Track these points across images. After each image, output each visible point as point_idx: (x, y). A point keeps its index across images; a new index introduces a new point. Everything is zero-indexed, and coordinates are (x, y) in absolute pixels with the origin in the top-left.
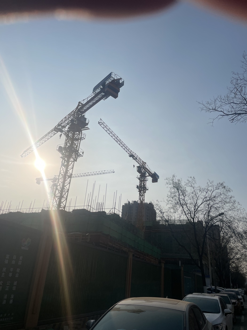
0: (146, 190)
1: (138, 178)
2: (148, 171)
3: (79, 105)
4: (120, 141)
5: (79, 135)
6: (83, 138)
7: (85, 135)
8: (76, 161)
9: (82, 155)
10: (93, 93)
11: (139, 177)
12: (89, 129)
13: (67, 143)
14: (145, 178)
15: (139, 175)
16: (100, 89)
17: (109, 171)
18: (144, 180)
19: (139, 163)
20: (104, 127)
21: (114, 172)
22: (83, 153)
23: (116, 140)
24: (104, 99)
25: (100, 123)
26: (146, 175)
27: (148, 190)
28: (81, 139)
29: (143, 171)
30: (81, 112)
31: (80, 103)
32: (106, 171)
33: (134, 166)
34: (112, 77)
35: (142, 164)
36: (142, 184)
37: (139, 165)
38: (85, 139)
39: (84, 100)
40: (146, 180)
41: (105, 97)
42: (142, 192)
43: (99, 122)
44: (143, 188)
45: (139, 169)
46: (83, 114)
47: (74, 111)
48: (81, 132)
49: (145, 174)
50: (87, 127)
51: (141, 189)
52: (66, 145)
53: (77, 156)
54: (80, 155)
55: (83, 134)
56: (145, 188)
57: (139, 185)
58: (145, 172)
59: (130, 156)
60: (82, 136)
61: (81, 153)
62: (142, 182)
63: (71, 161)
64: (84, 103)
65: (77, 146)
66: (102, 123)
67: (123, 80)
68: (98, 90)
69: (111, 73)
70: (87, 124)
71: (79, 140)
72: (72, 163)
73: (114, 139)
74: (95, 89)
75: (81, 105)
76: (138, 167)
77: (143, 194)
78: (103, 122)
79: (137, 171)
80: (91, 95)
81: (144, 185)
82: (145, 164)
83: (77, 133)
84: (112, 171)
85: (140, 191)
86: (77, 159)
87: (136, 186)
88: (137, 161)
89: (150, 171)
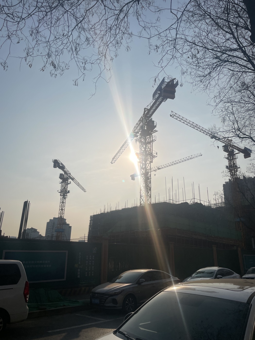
0: (237, 168)
1: (226, 158)
2: (236, 148)
3: (145, 111)
4: (197, 126)
5: (150, 138)
6: (154, 140)
7: (155, 137)
8: (152, 162)
9: (156, 156)
10: (153, 99)
11: (227, 156)
12: (157, 131)
13: (141, 148)
14: (234, 157)
15: (226, 154)
16: (158, 94)
17: (196, 155)
18: (233, 159)
19: (223, 143)
20: (177, 118)
21: (201, 155)
22: (157, 153)
23: (192, 126)
24: (164, 101)
25: (172, 115)
26: (234, 153)
27: (239, 168)
28: (152, 141)
29: (230, 149)
30: (148, 117)
31: (145, 109)
32: (193, 156)
33: (218, 147)
34: (165, 82)
35: (228, 143)
36: (231, 163)
37: (224, 144)
38: (156, 140)
39: (148, 106)
40: (236, 158)
41: (165, 100)
42: (233, 171)
43: (170, 115)
44: (234, 166)
45: (226, 148)
46: (150, 119)
47: (143, 116)
48: (151, 135)
49: (233, 151)
50: (155, 130)
51: (232, 168)
52: (141, 150)
53: (152, 158)
54: (155, 156)
55: (153, 136)
56: (236, 166)
57: (228, 165)
58: (233, 150)
59: (212, 138)
60: (153, 139)
61: (155, 155)
62: (231, 161)
63: (148, 163)
64: (149, 108)
65: (150, 149)
66: (174, 115)
67: (176, 81)
68: (157, 96)
69: (164, 78)
70: (156, 126)
71: (151, 143)
72: (149, 165)
73: (190, 126)
74: (154, 95)
75: (147, 110)
76: (223, 146)
77: (235, 173)
78: (174, 113)
79: (224, 151)
80: (152, 101)
81: (234, 164)
82: (231, 142)
83: (148, 137)
84: (199, 154)
85: (231, 171)
86: (152, 160)
87: (225, 167)
88: (221, 141)
89: (239, 147)
